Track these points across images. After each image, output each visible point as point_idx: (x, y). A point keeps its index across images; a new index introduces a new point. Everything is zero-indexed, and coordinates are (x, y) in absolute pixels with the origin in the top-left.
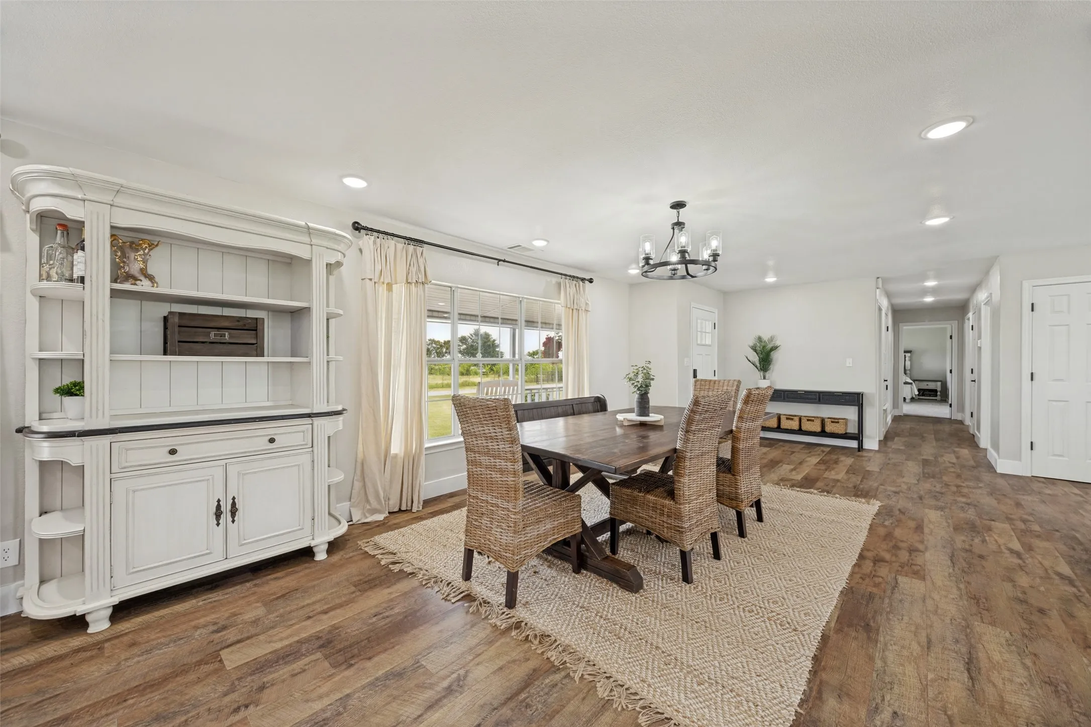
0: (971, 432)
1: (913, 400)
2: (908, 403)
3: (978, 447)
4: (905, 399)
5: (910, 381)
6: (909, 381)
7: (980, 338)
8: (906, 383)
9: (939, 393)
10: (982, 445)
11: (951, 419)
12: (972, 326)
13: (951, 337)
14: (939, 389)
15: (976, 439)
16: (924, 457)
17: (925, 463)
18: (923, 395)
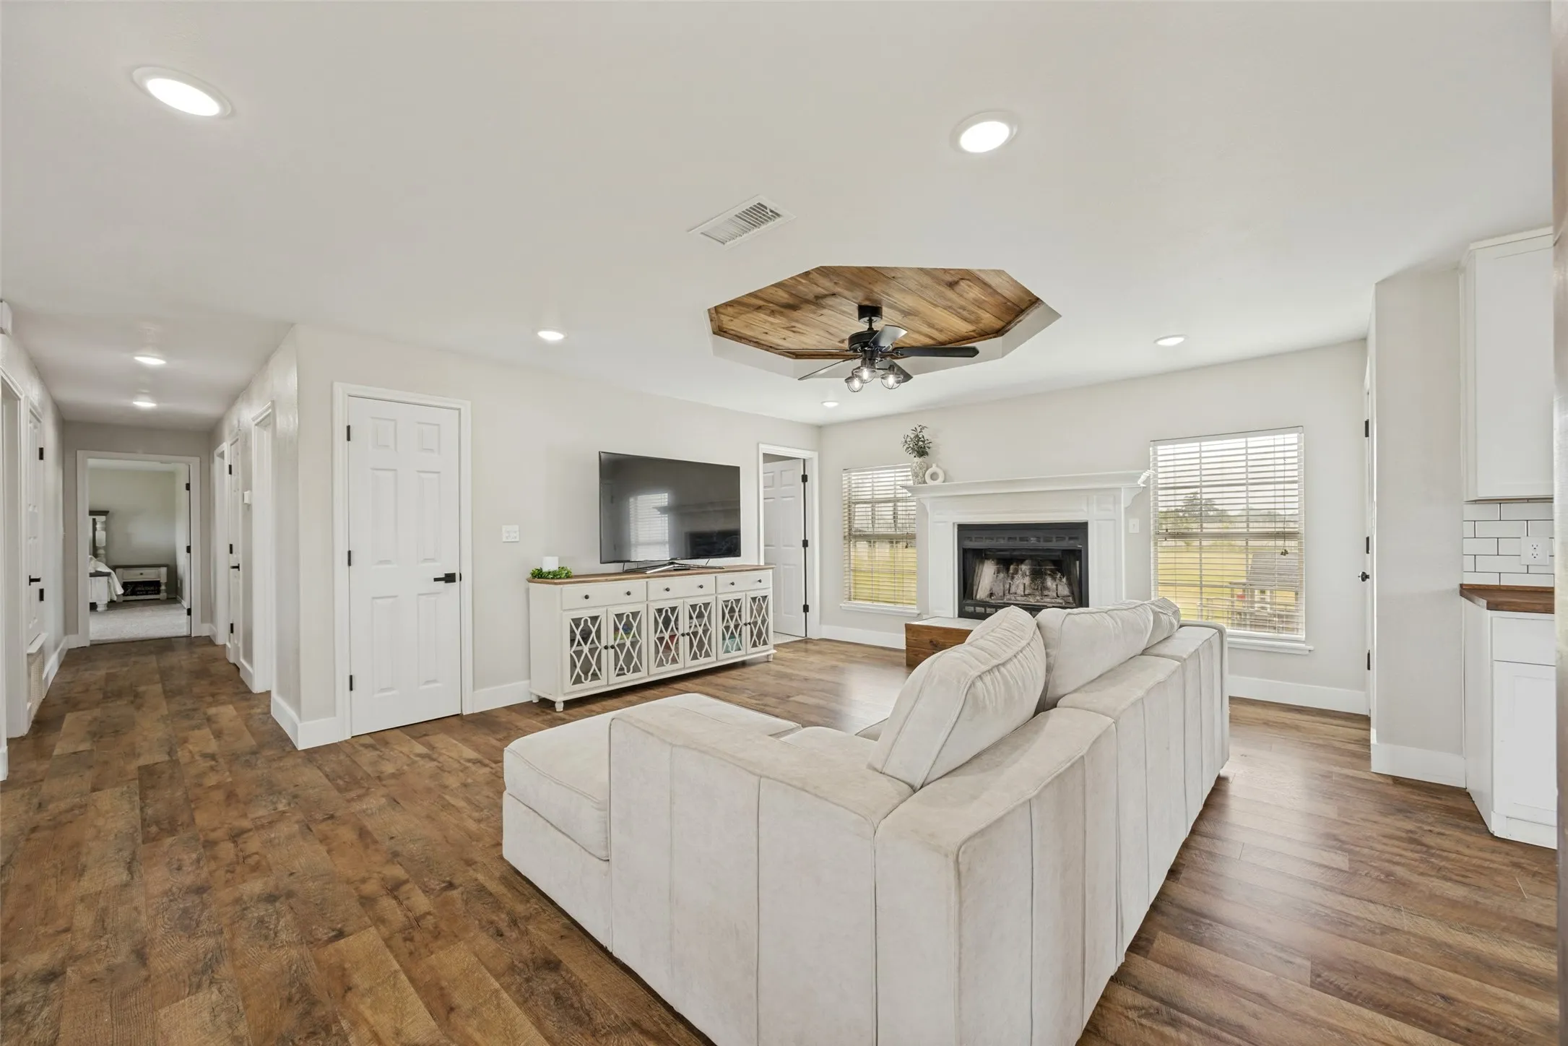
0: (232, 660)
1: (112, 605)
2: (102, 613)
3: (250, 692)
4: (93, 606)
5: (106, 569)
6: (103, 568)
7: (248, 486)
8: (97, 574)
9: (163, 588)
10: (258, 687)
11: (190, 636)
12: (230, 466)
13: (188, 487)
14: (163, 580)
15: (242, 675)
16: (143, 761)
17: (149, 777)
18: (133, 593)
